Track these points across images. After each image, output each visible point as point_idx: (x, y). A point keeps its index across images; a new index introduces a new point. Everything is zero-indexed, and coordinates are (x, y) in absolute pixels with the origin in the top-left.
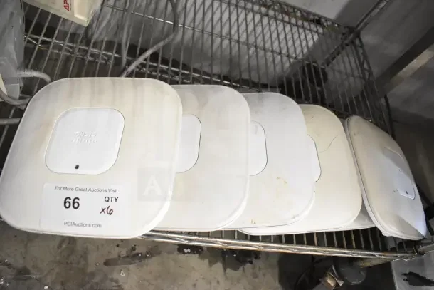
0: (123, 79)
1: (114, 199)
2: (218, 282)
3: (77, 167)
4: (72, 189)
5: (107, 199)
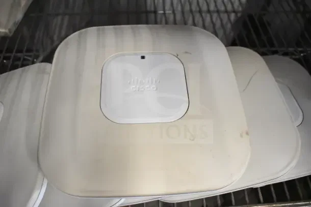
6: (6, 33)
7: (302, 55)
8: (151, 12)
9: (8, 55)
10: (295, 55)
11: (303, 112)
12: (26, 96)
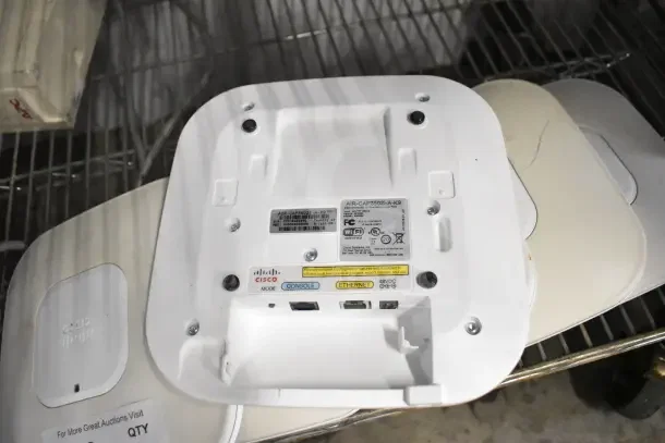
0: (139, 189)
1: (141, 429)
2: (467, 431)
3: (77, 389)
4: (80, 430)
5: (132, 432)
6: (63, 123)
7: (609, 65)
8: (269, 42)
9: (78, 163)
10: (596, 68)
11: (634, 177)
12: (126, 229)
